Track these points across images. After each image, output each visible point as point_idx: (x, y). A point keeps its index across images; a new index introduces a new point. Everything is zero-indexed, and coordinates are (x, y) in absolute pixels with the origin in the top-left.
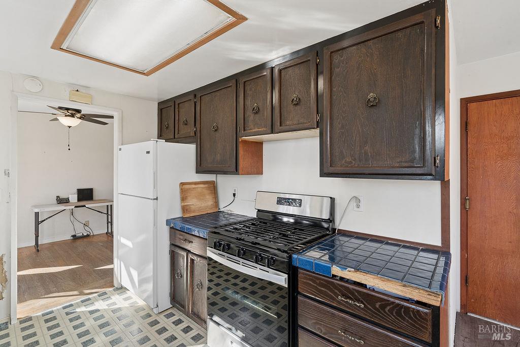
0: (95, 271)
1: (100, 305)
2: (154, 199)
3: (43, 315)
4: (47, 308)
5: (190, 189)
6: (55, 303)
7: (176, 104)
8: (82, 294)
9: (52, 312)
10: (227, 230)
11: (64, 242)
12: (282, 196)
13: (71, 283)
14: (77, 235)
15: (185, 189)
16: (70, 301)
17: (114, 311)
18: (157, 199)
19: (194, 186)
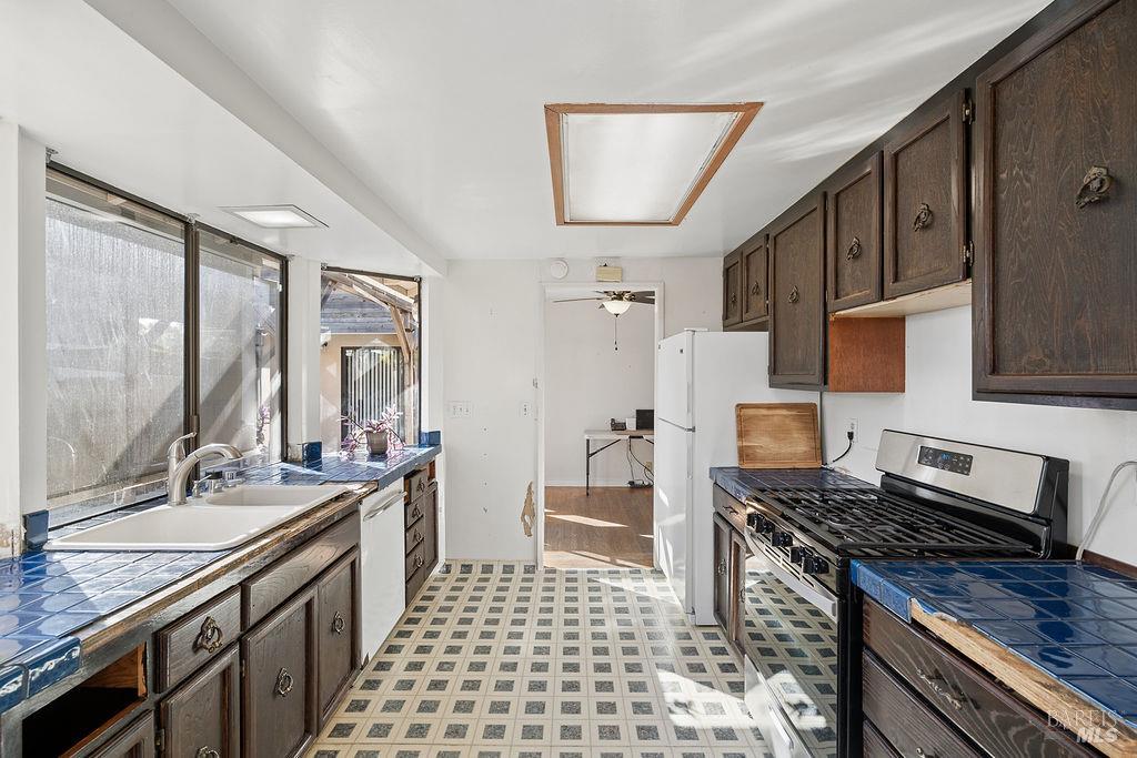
0: (638, 537)
1: (627, 584)
2: (690, 430)
3: (567, 572)
4: (573, 565)
5: (755, 416)
6: (580, 562)
7: (745, 255)
8: (613, 562)
9: (575, 572)
10: (780, 500)
11: (619, 489)
12: (932, 444)
13: (606, 545)
14: (637, 483)
15: (746, 417)
16: (598, 567)
17: (640, 599)
18: (693, 430)
19: (764, 412)
